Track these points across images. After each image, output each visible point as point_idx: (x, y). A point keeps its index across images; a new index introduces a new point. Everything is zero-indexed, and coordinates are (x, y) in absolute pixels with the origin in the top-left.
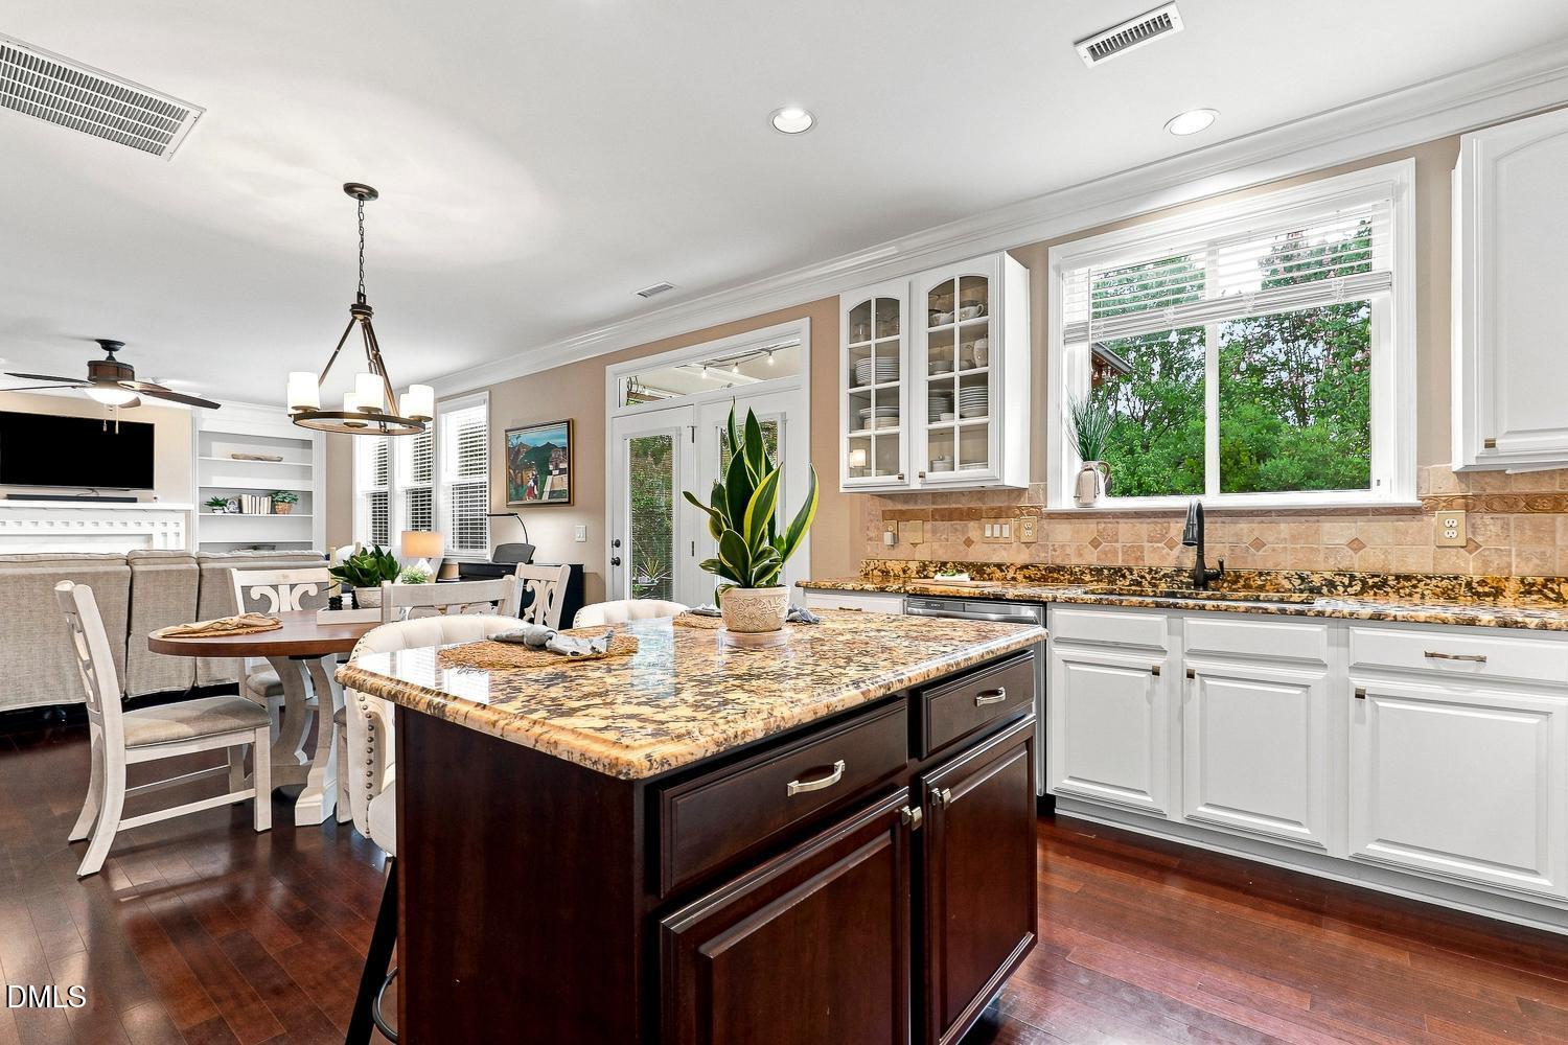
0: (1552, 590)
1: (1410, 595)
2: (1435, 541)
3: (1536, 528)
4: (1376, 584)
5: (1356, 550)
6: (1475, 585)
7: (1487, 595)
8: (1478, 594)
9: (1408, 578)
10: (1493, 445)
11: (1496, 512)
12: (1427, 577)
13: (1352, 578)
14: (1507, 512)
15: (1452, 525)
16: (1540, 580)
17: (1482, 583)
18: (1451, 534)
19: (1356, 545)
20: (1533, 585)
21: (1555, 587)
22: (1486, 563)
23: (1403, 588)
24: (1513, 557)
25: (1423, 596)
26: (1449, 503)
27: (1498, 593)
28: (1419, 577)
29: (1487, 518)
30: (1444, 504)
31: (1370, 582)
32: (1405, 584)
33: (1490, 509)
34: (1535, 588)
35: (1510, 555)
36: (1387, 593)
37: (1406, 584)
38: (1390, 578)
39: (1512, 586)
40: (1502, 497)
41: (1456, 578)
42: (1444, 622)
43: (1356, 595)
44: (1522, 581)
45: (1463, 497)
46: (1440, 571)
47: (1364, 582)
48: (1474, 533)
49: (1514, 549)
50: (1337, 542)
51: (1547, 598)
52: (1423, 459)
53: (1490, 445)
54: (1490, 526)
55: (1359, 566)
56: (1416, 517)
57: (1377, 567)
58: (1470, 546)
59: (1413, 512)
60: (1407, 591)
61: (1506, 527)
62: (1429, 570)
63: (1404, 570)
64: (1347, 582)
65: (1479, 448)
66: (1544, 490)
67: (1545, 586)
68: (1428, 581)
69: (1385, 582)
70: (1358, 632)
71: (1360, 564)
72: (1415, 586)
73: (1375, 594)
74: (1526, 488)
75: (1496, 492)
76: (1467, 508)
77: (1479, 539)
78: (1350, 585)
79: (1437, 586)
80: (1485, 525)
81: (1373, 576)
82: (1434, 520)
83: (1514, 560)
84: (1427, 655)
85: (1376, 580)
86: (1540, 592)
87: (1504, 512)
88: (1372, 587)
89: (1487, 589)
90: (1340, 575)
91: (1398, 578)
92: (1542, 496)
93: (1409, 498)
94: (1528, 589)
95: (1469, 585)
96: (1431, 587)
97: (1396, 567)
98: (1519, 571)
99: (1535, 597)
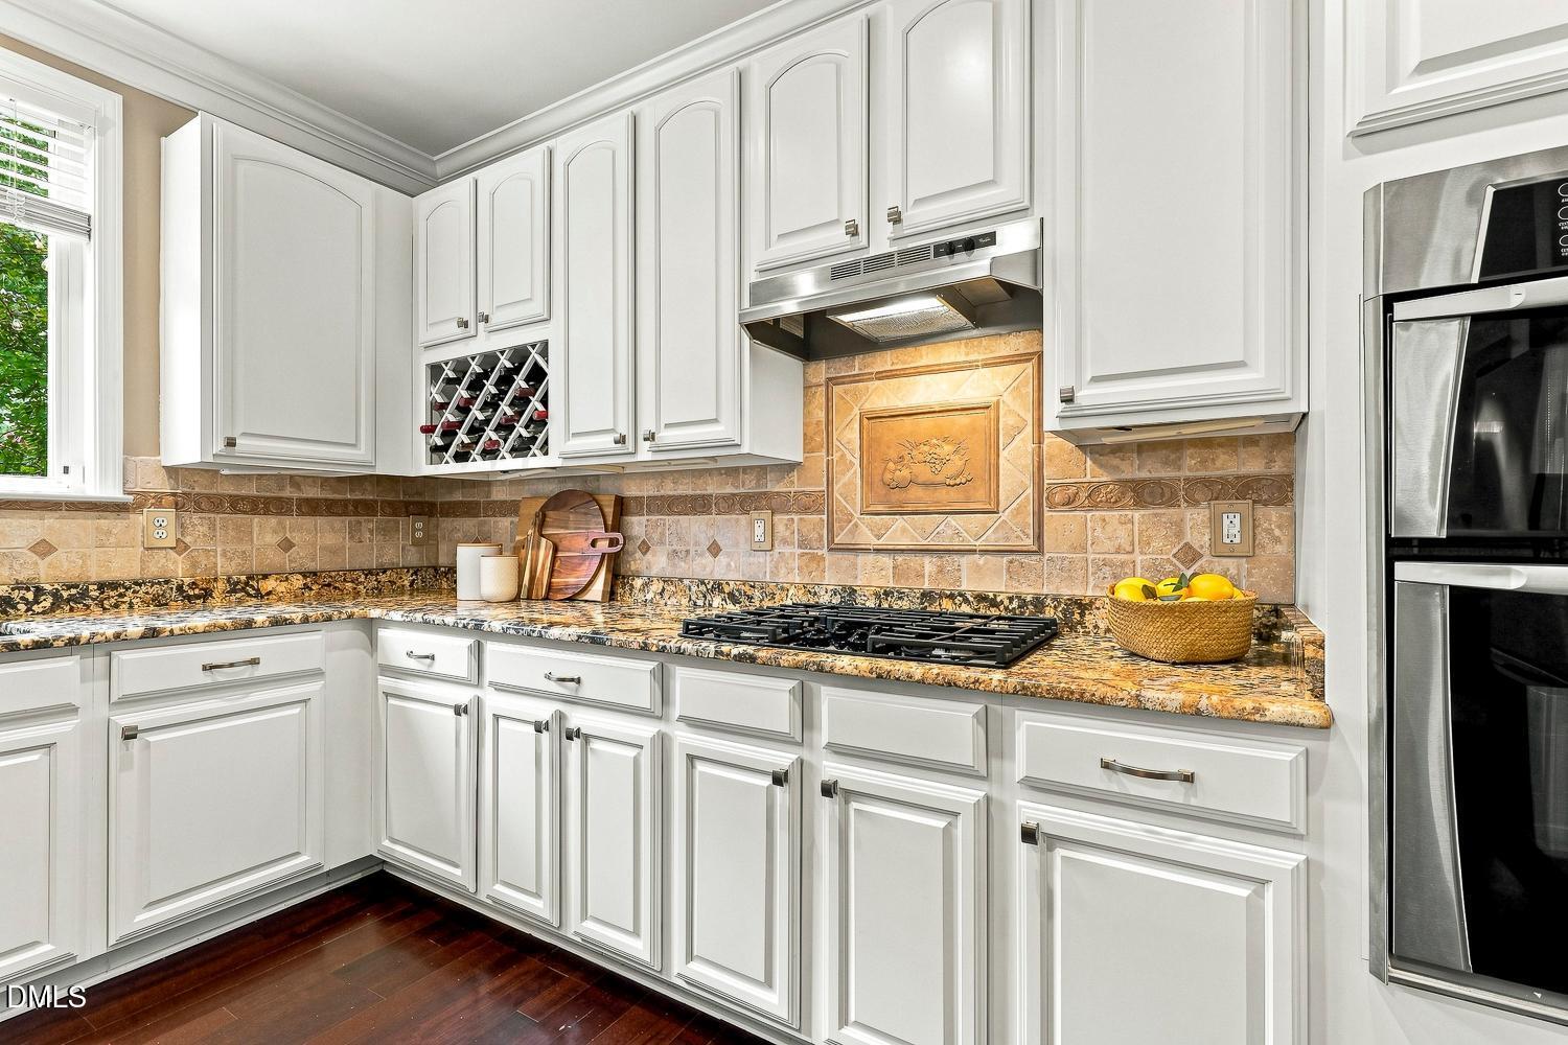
0: (252, 587)
1: (116, 606)
2: (143, 542)
3: (237, 528)
4: (72, 597)
5: (43, 555)
6: (185, 588)
7: (198, 597)
8: (189, 598)
9: (114, 585)
10: (234, 445)
11: (203, 511)
12: (136, 584)
13: (39, 591)
14: (213, 512)
15: (163, 523)
16: (243, 578)
17: (193, 585)
18: (160, 534)
19: (43, 548)
20: (238, 583)
21: (255, 584)
22: (194, 565)
23: (108, 598)
24: (219, 558)
25: (131, 606)
26: (159, 500)
27: (207, 594)
28: (127, 583)
29: (196, 517)
30: (154, 501)
31: (65, 594)
32: (109, 593)
33: (199, 509)
34: (239, 587)
35: (215, 557)
36: (88, 607)
37: (112, 594)
38: (91, 587)
39: (221, 586)
40: (208, 497)
41: (167, 582)
42: (223, 629)
43: (43, 613)
44: (228, 581)
45: (174, 495)
46: (148, 576)
47: (56, 595)
48: (182, 535)
49: (219, 549)
50: (16, 545)
51: (249, 595)
52: (129, 450)
53: (231, 443)
54: (198, 524)
55: (47, 575)
56: (122, 514)
57: (73, 575)
58: (180, 547)
59: (117, 508)
60: (113, 601)
61: (212, 527)
62: (136, 574)
63: (106, 577)
64: (30, 596)
65: (219, 446)
66: (244, 492)
67: (247, 584)
68: (137, 588)
69: (84, 594)
70: (124, 657)
71: (47, 572)
72: (121, 595)
73: (72, 610)
74: (229, 489)
75: (203, 491)
76: (177, 506)
77: (188, 540)
78: (36, 601)
79: (147, 593)
80: (194, 525)
81: (69, 588)
82: (140, 519)
83: (220, 561)
84: (205, 668)
85: (73, 591)
86: (243, 590)
87: (209, 511)
88: (68, 601)
89: (197, 591)
90: (19, 589)
91: (101, 586)
92: (243, 498)
93: (114, 492)
94: (234, 587)
95: (180, 588)
96: (141, 594)
97: (96, 573)
98: (224, 570)
99: (238, 595)
